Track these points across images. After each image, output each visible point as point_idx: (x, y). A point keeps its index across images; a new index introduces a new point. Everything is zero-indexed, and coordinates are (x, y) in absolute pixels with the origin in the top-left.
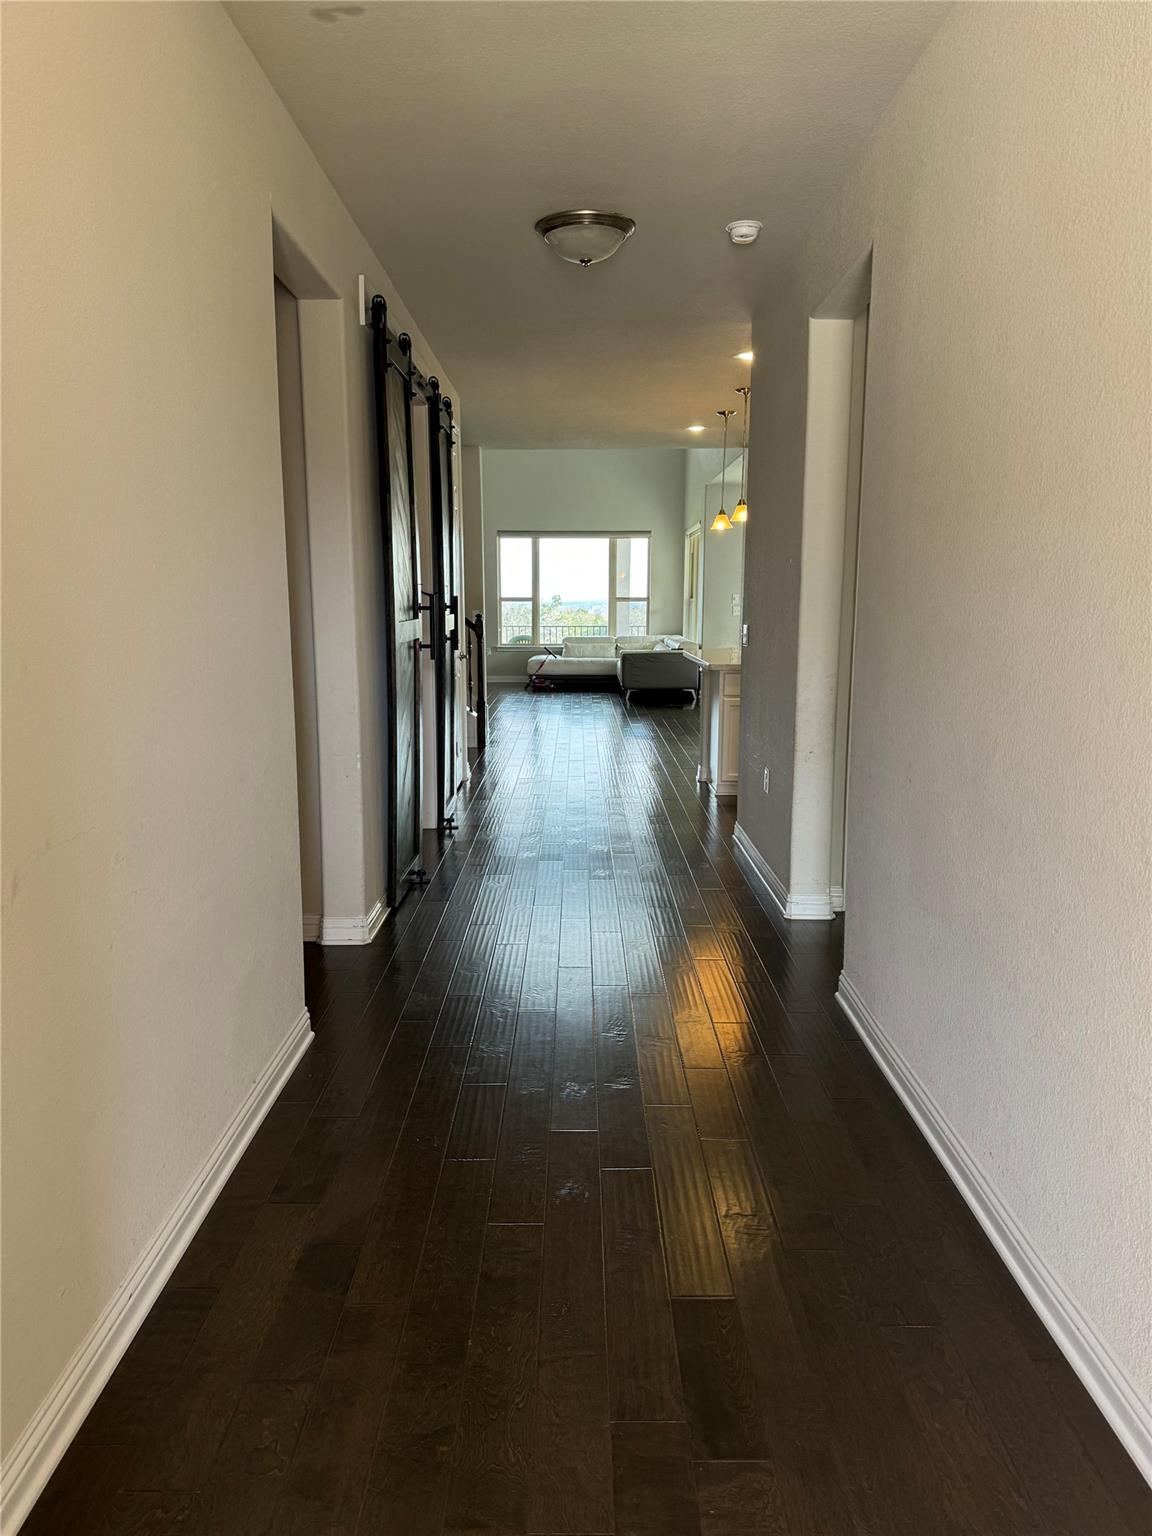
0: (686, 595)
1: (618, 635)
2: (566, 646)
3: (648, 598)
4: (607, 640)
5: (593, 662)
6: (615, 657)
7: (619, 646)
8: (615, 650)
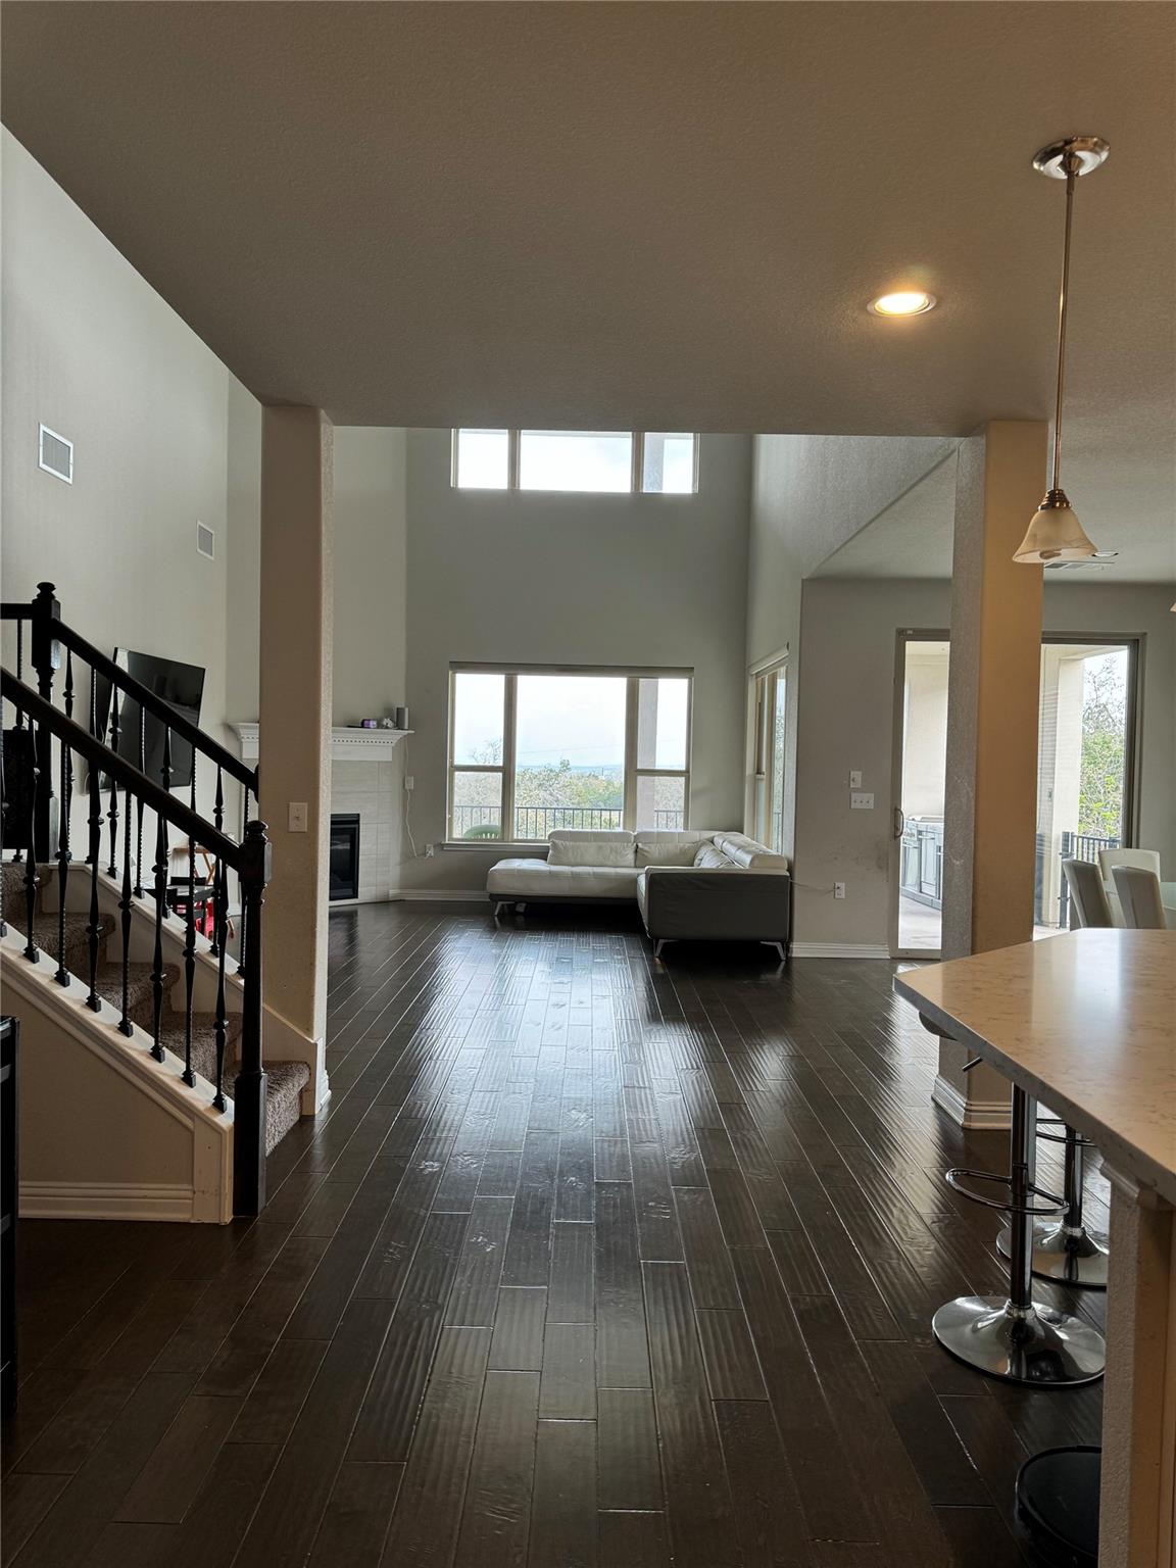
0: (749, 770)
1: (639, 830)
2: (554, 845)
3: (687, 771)
4: (621, 837)
5: (596, 876)
6: (636, 867)
7: (641, 849)
8: (636, 855)
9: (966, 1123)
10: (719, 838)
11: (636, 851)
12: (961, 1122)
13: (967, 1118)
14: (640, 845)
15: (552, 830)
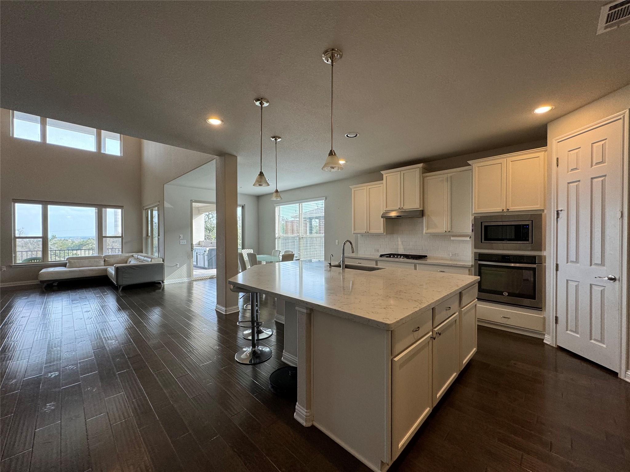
0: (144, 235)
1: (105, 254)
2: (69, 262)
3: (122, 236)
4: (98, 257)
5: (89, 270)
6: (105, 266)
7: (107, 260)
8: (105, 263)
9: (226, 313)
10: (135, 255)
11: (104, 261)
12: (224, 313)
13: (226, 312)
14: (106, 259)
15: (67, 257)
